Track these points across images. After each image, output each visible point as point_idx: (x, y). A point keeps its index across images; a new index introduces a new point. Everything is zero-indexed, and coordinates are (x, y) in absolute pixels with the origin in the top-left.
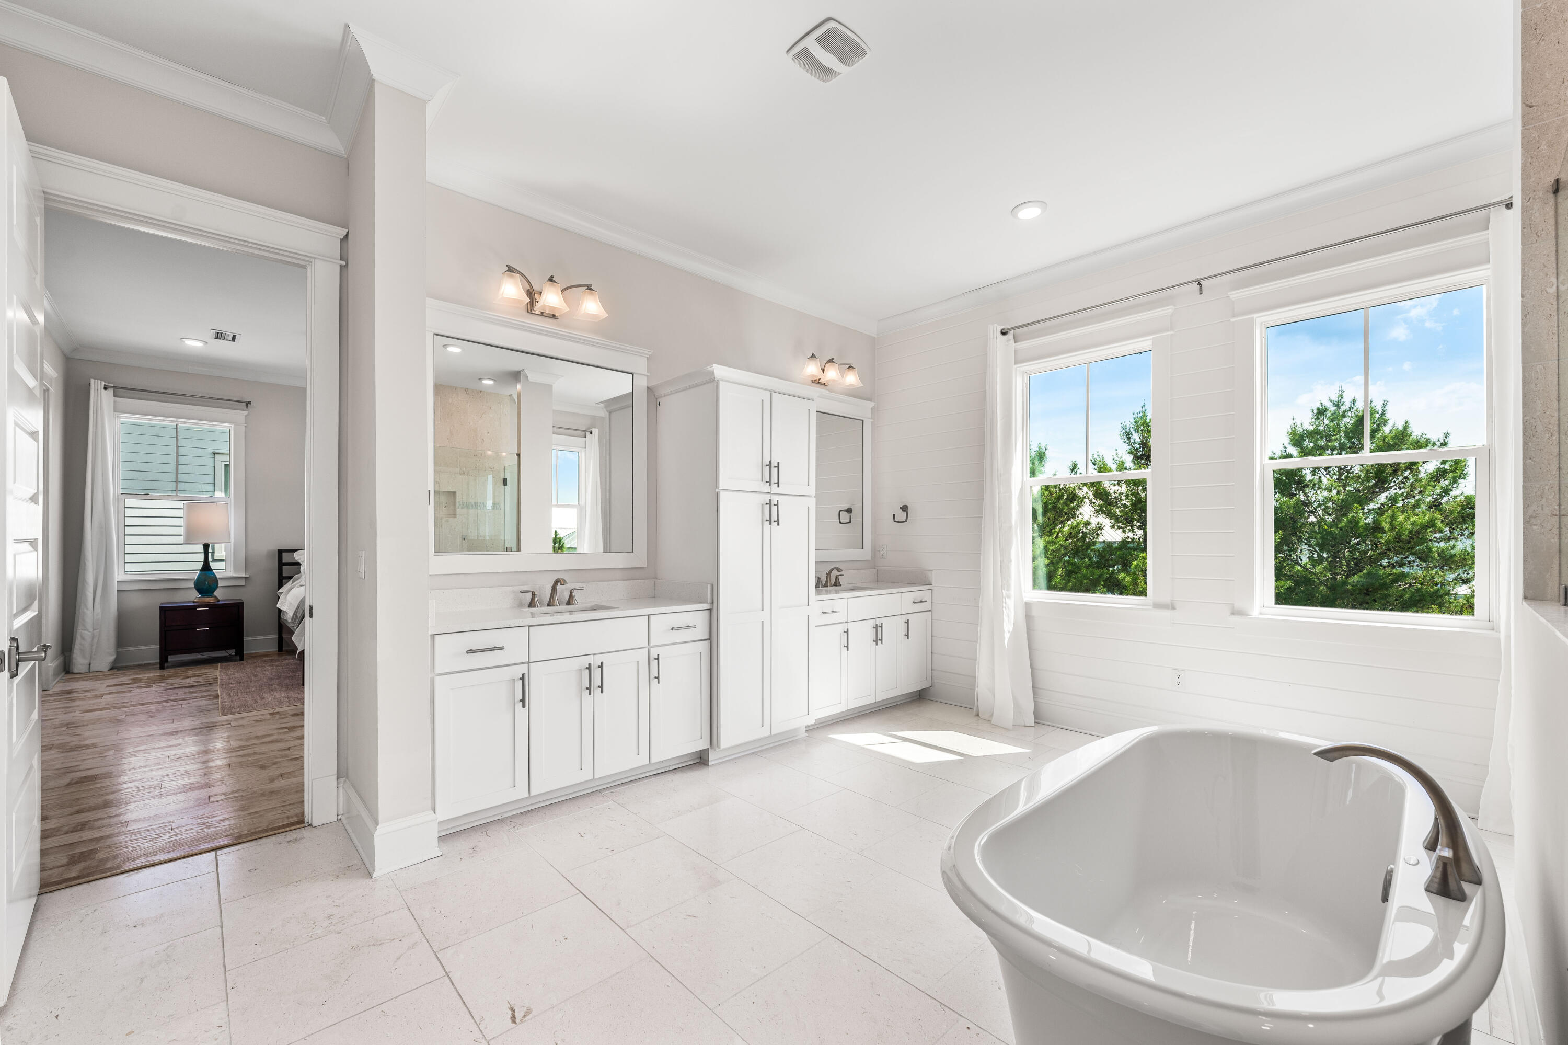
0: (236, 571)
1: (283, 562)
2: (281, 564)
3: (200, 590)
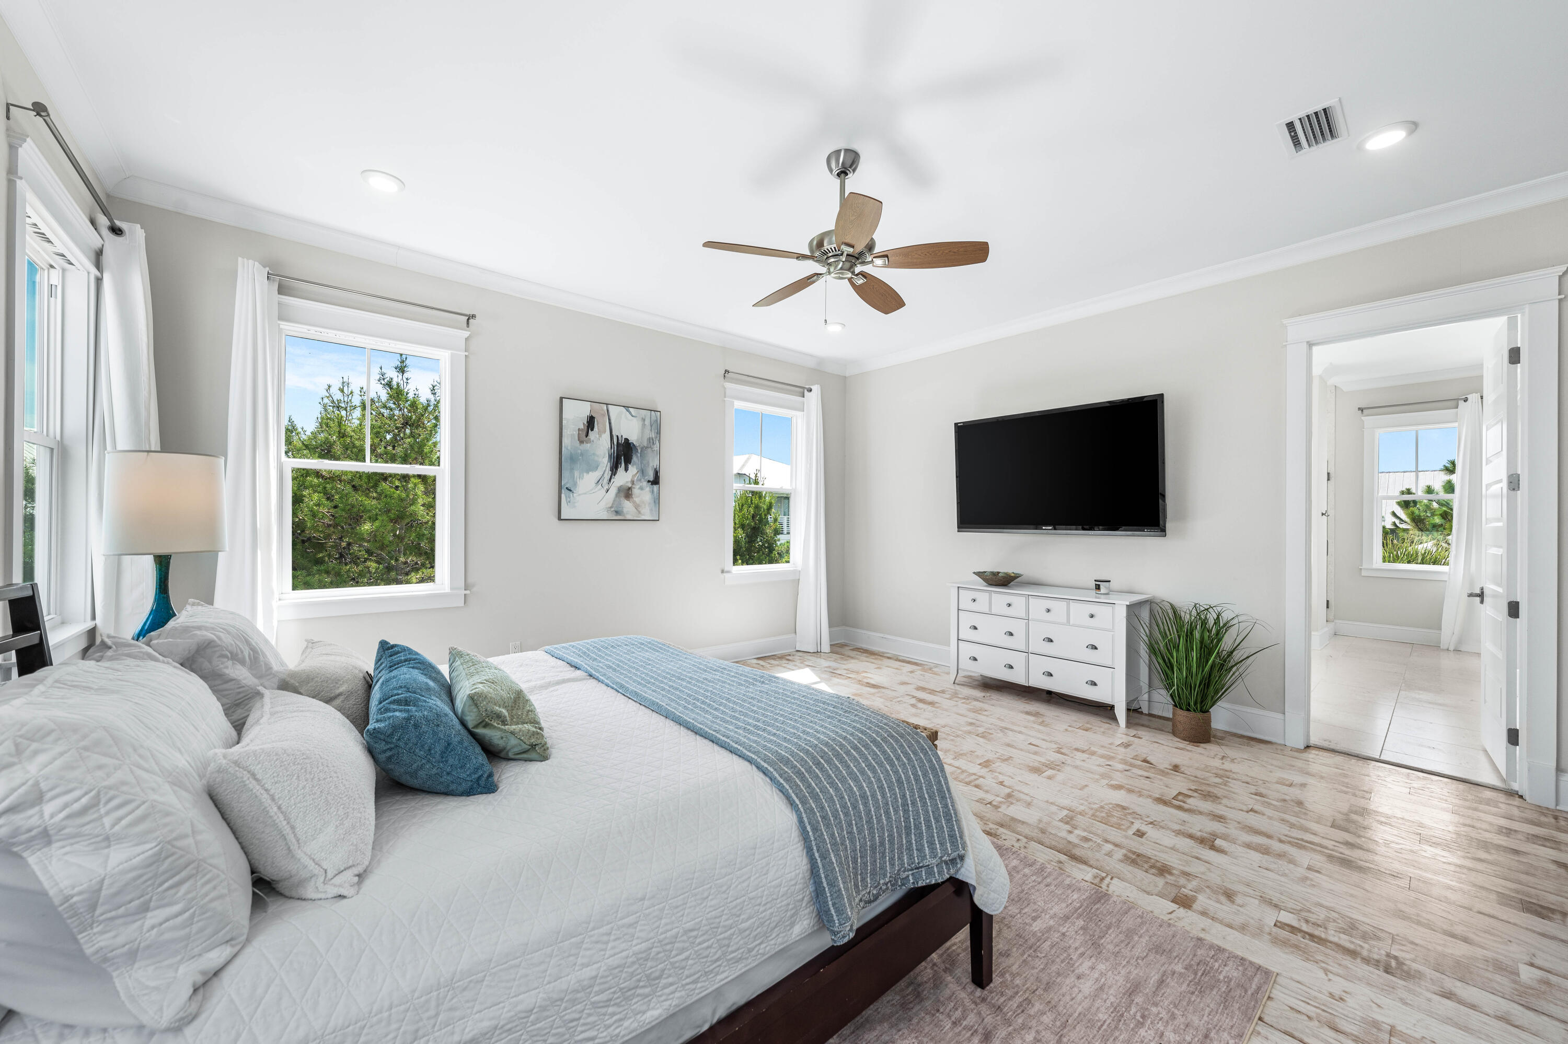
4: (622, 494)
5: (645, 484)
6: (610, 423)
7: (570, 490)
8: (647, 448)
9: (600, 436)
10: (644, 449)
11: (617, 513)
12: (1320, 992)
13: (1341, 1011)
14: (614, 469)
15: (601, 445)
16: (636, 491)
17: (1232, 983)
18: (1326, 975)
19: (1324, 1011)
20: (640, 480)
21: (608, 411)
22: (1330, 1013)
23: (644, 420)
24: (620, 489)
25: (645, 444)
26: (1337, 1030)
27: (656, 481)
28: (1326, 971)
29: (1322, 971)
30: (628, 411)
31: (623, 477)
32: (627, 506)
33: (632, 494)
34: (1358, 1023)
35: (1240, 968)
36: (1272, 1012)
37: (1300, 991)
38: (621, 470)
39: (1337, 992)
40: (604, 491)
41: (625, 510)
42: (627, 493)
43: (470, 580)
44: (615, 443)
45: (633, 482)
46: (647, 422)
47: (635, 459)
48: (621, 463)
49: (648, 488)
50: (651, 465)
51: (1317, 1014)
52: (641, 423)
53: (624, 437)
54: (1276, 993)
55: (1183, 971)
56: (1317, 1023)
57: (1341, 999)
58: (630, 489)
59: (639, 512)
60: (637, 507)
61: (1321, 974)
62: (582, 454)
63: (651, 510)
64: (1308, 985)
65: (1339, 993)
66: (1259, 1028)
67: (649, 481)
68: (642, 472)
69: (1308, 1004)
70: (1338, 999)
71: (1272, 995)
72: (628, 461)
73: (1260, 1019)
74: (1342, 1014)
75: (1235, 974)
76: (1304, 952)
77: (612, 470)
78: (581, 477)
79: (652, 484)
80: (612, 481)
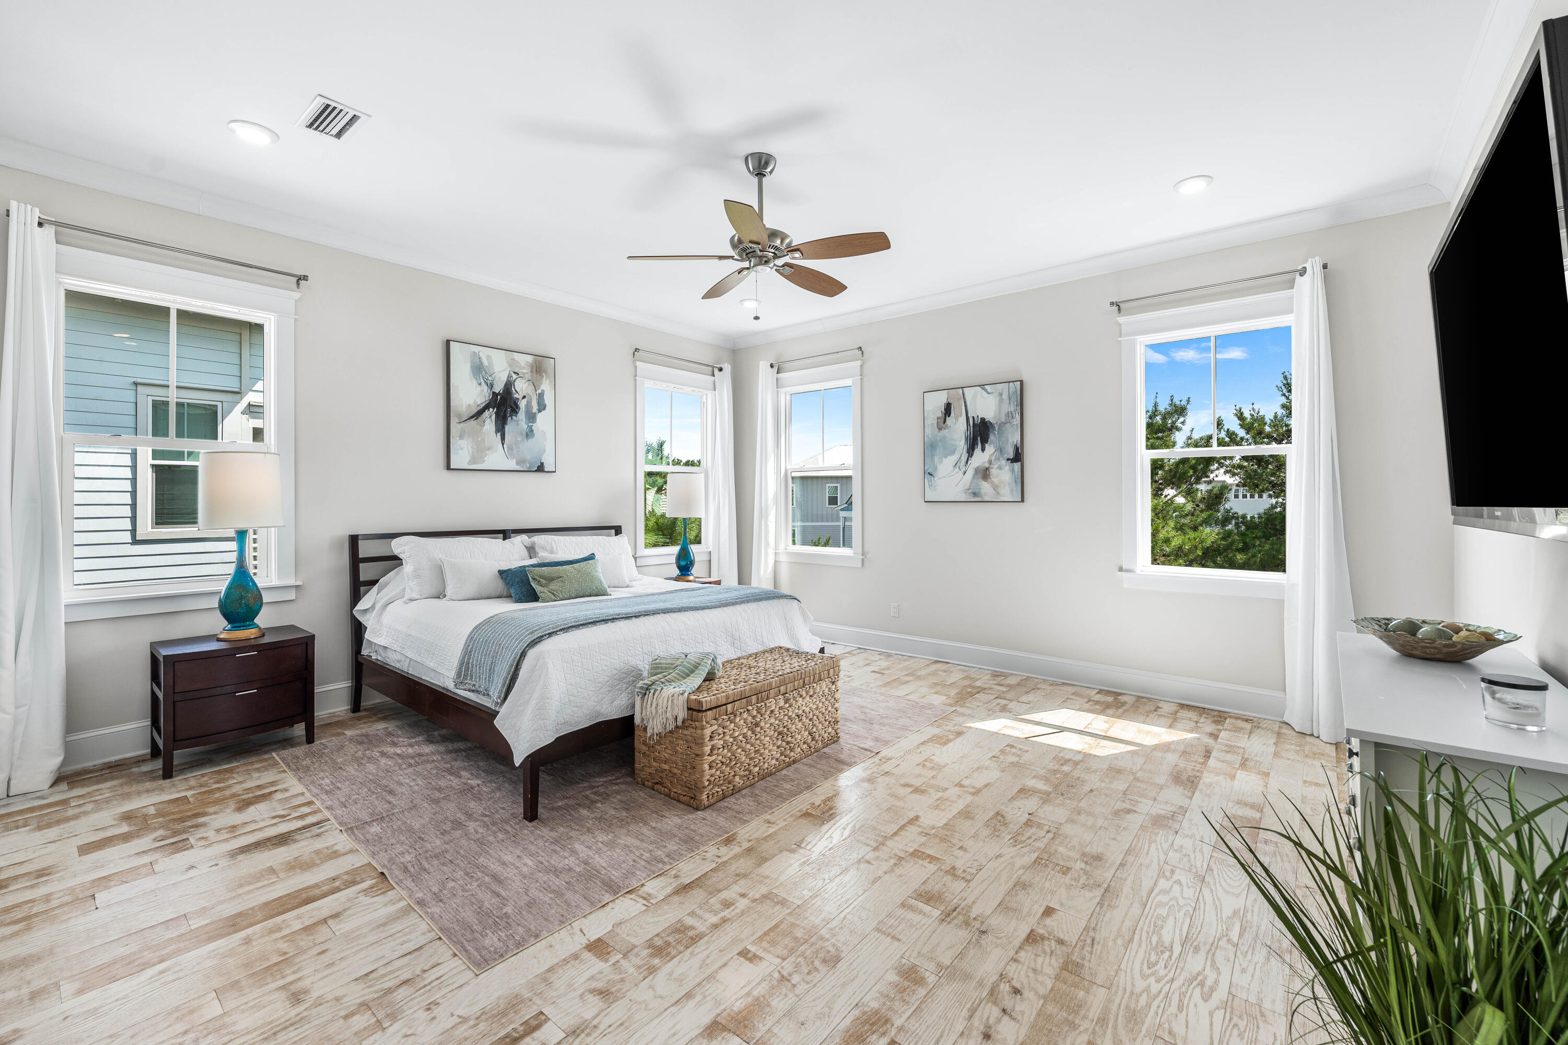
0: (280, 575)
1: (360, 556)
2: (356, 560)
3: (228, 616)
4: (980, 476)
5: (1004, 462)
6: (966, 406)
7: (932, 475)
8: (1005, 423)
9: (957, 420)
10: (1002, 424)
11: (975, 494)
12: (444, 997)
13: (419, 999)
14: (971, 451)
15: (958, 428)
16: (994, 471)
17: (478, 935)
18: (460, 1017)
19: (425, 986)
20: (998, 459)
21: (963, 394)
22: (420, 989)
23: (1001, 394)
24: (977, 471)
25: (1003, 421)
26: (405, 982)
27: (1018, 457)
28: (464, 1020)
29: (466, 1016)
30: (983, 389)
31: (980, 458)
32: (985, 487)
33: (989, 475)
34: (402, 1003)
35: (492, 949)
36: (443, 951)
37: (452, 981)
38: (978, 450)
39: (437, 1011)
40: (961, 473)
41: (983, 492)
42: (984, 474)
43: (866, 548)
44: (971, 424)
45: (990, 462)
46: (1005, 396)
47: (992, 437)
48: (977, 444)
49: (1007, 467)
50: (1010, 441)
51: (424, 979)
52: (998, 399)
53: (980, 417)
54: (456, 962)
55: (504, 911)
56: (418, 972)
57: (429, 1009)
58: (987, 469)
59: (998, 493)
60: (995, 488)
61: (461, 1012)
62: (941, 440)
63: (1012, 490)
64: (455, 992)
65: (436, 1011)
66: (433, 933)
67: (1008, 459)
68: (1001, 450)
69: (437, 979)
70: (431, 1006)
71: (456, 958)
72: (985, 441)
73: (440, 938)
74: (415, 998)
75: (487, 942)
76: (494, 1016)
77: (968, 452)
78: (941, 462)
79: (1012, 462)
80: (969, 462)
